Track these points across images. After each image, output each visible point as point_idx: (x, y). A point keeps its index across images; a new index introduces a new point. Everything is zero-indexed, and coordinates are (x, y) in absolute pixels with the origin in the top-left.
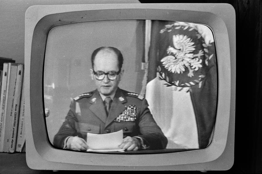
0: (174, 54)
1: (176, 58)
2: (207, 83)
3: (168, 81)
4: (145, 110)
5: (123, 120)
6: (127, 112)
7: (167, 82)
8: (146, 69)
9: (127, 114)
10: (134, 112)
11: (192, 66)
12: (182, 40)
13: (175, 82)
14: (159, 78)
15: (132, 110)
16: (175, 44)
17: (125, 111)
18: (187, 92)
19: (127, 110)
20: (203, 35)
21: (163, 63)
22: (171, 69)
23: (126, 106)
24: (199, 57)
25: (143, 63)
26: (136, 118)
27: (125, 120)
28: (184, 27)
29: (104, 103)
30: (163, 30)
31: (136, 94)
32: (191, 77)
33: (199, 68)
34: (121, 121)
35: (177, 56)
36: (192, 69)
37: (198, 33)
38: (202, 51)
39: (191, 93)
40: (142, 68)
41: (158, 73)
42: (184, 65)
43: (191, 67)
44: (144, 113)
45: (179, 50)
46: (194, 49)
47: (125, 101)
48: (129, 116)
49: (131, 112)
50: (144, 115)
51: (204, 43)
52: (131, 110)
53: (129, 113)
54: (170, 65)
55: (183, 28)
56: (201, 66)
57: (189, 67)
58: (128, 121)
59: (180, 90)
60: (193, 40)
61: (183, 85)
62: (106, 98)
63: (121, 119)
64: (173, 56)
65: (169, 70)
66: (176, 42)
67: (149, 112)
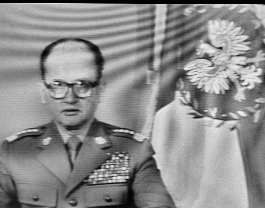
0: (210, 55)
1: (213, 65)
3: (197, 108)
5: (103, 180)
6: (109, 165)
7: (194, 109)
8: (154, 83)
9: (111, 169)
10: (124, 164)
11: (243, 81)
12: (225, 29)
13: (210, 110)
14: (179, 101)
15: (121, 161)
16: (212, 38)
17: (106, 163)
18: (233, 129)
19: (111, 161)
21: (189, 74)
23: (109, 154)
24: (257, 64)
25: (149, 73)
26: (129, 176)
27: (107, 180)
29: (67, 147)
30: (190, 10)
31: (130, 130)
32: (240, 101)
33: (256, 84)
35: (216, 60)
36: (242, 86)
37: (256, 18)
39: (238, 130)
40: (148, 81)
41: (178, 93)
42: (228, 78)
44: (144, 167)
45: (219, 50)
46: (248, 48)
49: (119, 165)
50: (144, 170)
52: (120, 162)
53: (115, 167)
54: (201, 78)
55: (227, 6)
57: (237, 83)
58: (112, 183)
59: (218, 126)
60: (246, 30)
61: (224, 115)
62: (71, 138)
63: (98, 178)
64: (207, 60)
65: (199, 87)
66: (214, 34)
67: (154, 165)
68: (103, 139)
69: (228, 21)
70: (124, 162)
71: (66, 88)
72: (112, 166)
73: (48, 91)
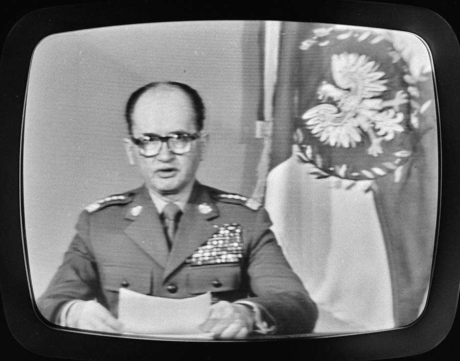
0: (335, 99)
1: (339, 111)
2: (414, 171)
3: (320, 166)
4: (263, 236)
5: (209, 260)
6: (218, 240)
7: (317, 167)
8: (266, 136)
9: (220, 246)
10: (236, 239)
11: (379, 130)
12: (353, 65)
13: (337, 167)
14: (297, 158)
15: (232, 235)
16: (337, 77)
17: (213, 237)
18: (367, 191)
19: (220, 235)
20: (405, 54)
21: (309, 123)
22: (328, 138)
23: (216, 226)
24: (397, 108)
25: (259, 124)
26: (242, 254)
27: (215, 259)
28: (361, 33)
29: (162, 217)
30: (309, 43)
31: (241, 196)
32: (375, 155)
33: (396, 133)
34: (205, 264)
35: (343, 104)
36: (378, 136)
37: (394, 50)
38: (403, 93)
39: (374, 193)
40: (258, 135)
41: (295, 148)
42: (359, 127)
43: (376, 131)
44: (261, 243)
45: (347, 92)
46: (384, 88)
47: (215, 215)
48: (223, 249)
49: (229, 240)
50: (262, 246)
51: (409, 73)
52: (230, 236)
53: (224, 243)
54: (324, 128)
55: (356, 35)
56: (400, 129)
57: (371, 132)
58: (222, 263)
59: (349, 188)
60: (382, 65)
61: (355, 174)
62: (166, 206)
63: (203, 257)
64: (332, 106)
65: (322, 139)
66: (340, 72)
67: (273, 241)
68: (208, 207)
69: (357, 55)
70: (235, 236)
71: (160, 143)
72: (221, 242)
73: (136, 147)
